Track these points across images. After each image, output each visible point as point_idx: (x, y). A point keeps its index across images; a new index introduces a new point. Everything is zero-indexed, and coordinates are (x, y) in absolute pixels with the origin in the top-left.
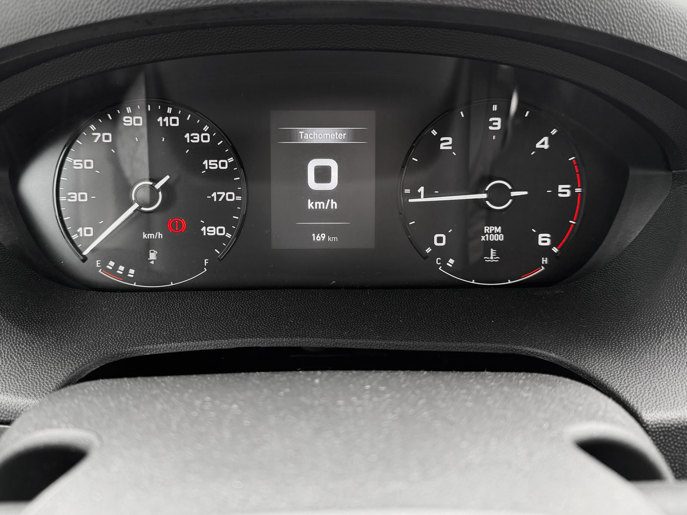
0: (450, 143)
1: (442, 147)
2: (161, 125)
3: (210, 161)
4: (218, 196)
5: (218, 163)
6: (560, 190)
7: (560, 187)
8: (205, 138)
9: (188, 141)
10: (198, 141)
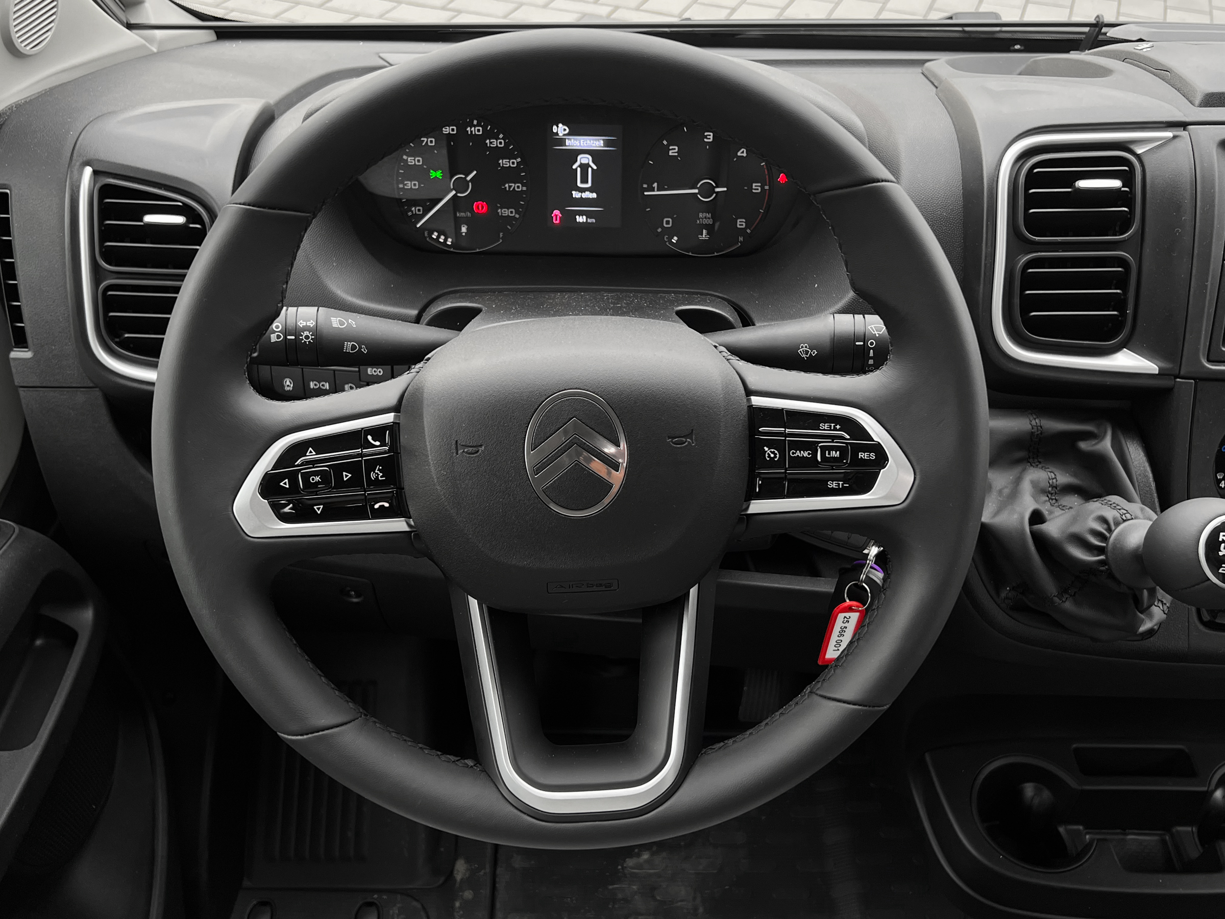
0: (676, 150)
1: (670, 154)
2: (469, 133)
3: (504, 161)
4: (510, 187)
5: (509, 162)
6: (754, 187)
7: (754, 185)
8: (501, 143)
9: (488, 145)
10: (495, 146)
